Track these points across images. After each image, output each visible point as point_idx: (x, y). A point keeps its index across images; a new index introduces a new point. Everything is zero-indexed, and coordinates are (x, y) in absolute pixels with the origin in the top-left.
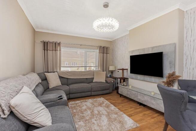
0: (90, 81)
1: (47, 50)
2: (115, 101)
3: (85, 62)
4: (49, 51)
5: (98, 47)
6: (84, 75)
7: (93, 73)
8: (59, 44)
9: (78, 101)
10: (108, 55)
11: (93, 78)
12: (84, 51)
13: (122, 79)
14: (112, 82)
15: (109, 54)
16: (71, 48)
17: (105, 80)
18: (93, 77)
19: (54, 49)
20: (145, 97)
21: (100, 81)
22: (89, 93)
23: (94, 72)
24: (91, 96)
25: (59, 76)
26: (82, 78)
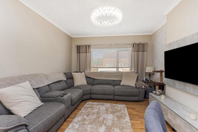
0: (117, 83)
1: (80, 53)
2: (137, 113)
3: (117, 63)
4: (81, 53)
5: (131, 44)
6: (112, 76)
7: (121, 74)
8: (89, 46)
9: (96, 103)
10: (145, 53)
11: (121, 81)
12: (116, 51)
13: (157, 85)
14: (143, 87)
15: (146, 51)
16: (101, 49)
17: (135, 85)
18: (121, 79)
19: (85, 52)
20: (177, 118)
21: (128, 85)
22: (111, 97)
23: (123, 74)
24: (114, 100)
25: (86, 76)
26: (108, 79)
